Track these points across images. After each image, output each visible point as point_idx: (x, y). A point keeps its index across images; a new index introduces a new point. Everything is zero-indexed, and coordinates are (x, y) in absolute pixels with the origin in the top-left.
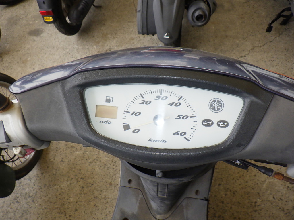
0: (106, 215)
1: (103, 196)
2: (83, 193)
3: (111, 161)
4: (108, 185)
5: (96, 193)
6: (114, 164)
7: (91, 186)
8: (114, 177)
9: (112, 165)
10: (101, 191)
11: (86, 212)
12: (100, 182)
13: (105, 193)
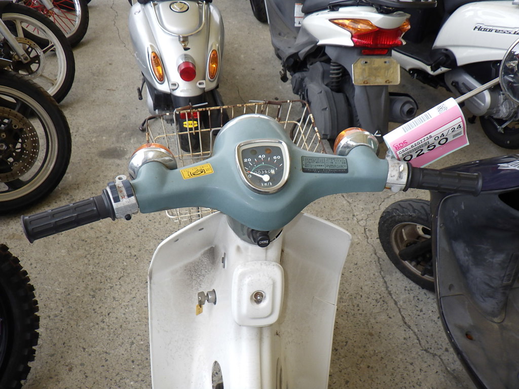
0: (392, 374)
1: (372, 353)
2: (340, 357)
3: (352, 306)
4: (369, 337)
5: (360, 352)
6: (358, 308)
7: (346, 345)
8: (369, 324)
9: (356, 310)
10: (365, 346)
11: (363, 380)
12: (355, 336)
13: (371, 348)
